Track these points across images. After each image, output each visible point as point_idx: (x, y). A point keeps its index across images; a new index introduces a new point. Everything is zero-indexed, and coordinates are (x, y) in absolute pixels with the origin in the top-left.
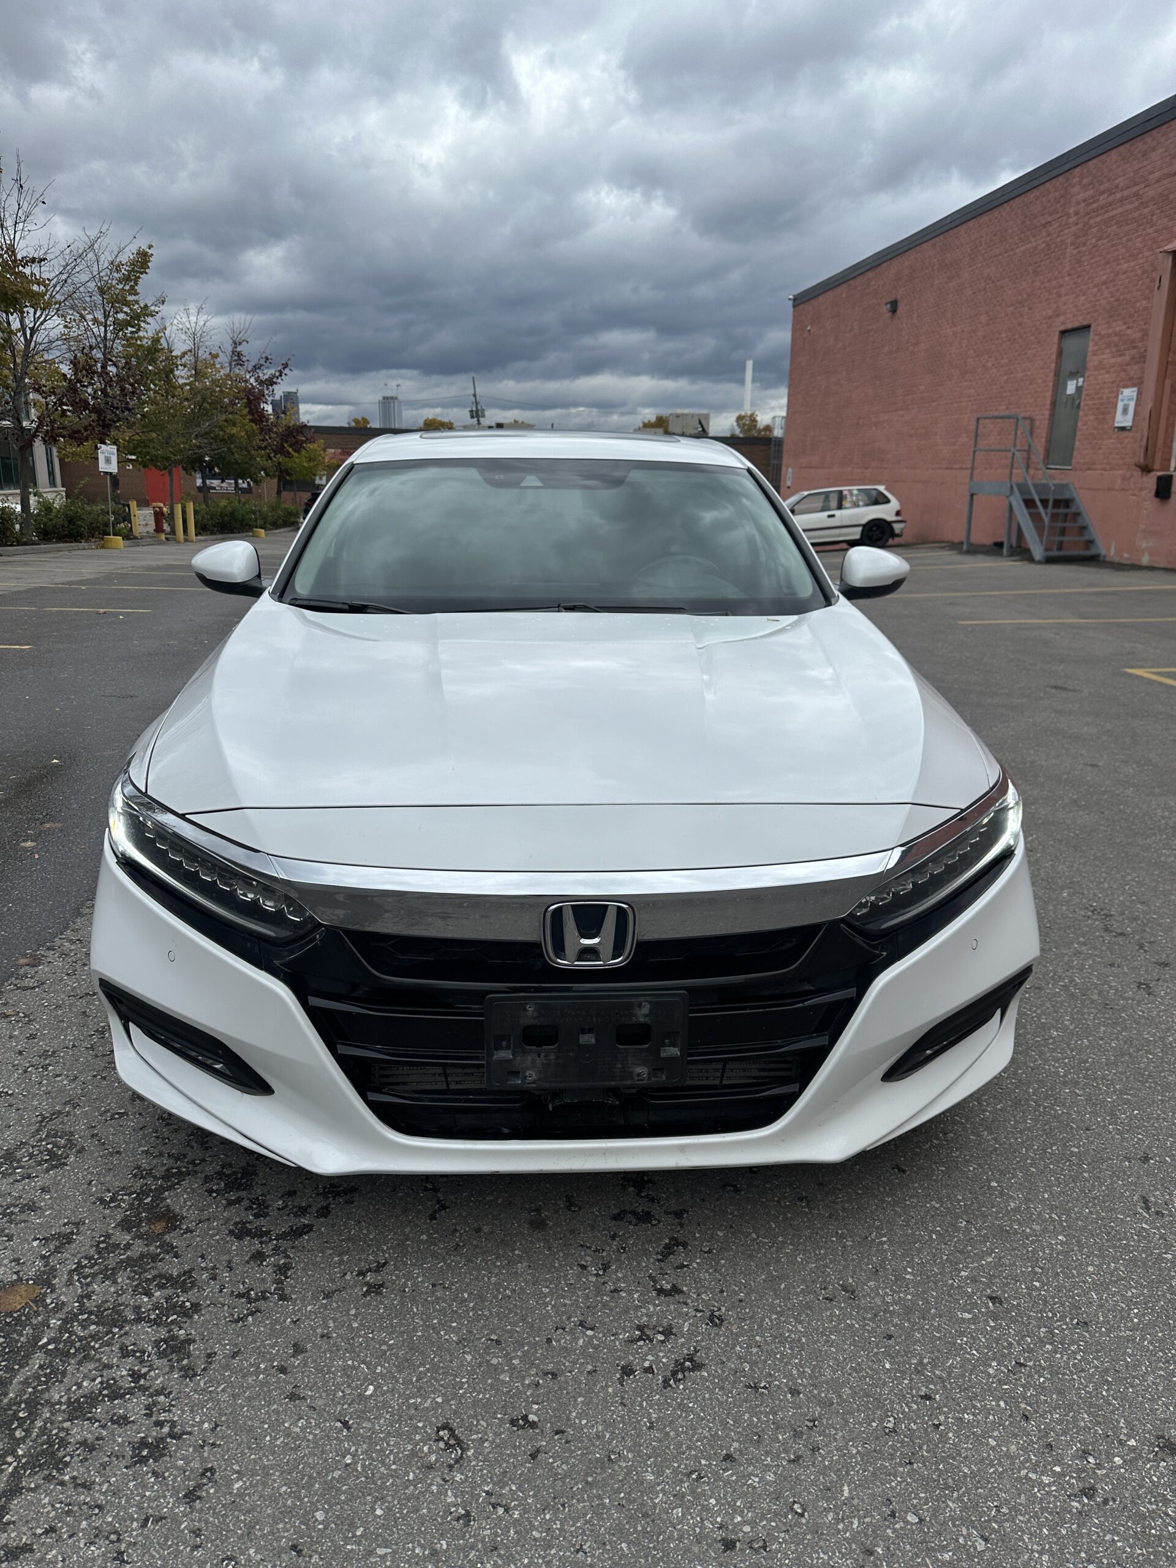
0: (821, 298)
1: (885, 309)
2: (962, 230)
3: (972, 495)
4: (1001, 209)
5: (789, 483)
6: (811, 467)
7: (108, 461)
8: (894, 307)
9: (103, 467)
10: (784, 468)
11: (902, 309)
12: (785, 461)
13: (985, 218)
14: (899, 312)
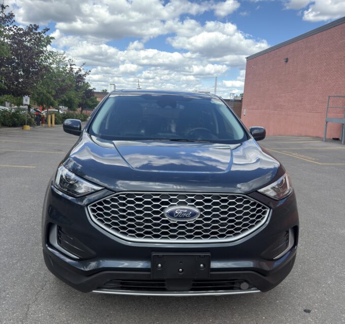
0: (257, 58)
1: (283, 61)
2: (315, 36)
3: (327, 122)
4: (331, 29)
5: (244, 114)
6: (253, 109)
7: (26, 100)
8: (287, 61)
9: (24, 102)
10: (242, 109)
11: (290, 61)
12: (243, 107)
13: (325, 32)
14: (289, 62)
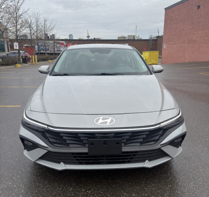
0: (174, 8)
6: (171, 44)
7: (16, 46)
8: (199, 7)
9: (15, 48)
14: (200, 8)
